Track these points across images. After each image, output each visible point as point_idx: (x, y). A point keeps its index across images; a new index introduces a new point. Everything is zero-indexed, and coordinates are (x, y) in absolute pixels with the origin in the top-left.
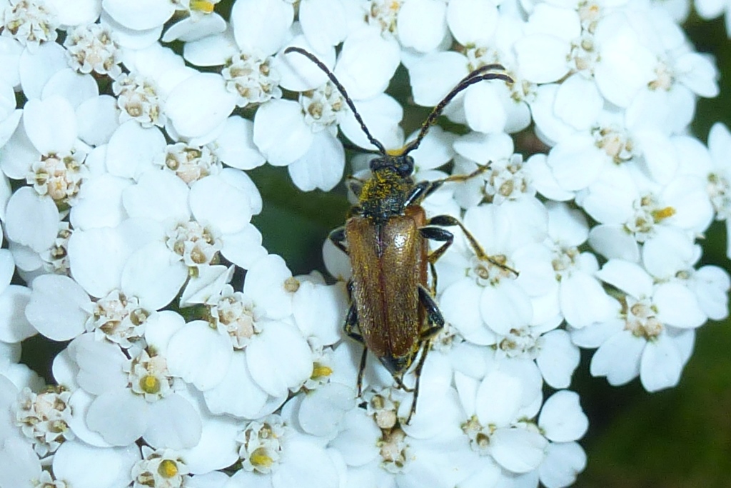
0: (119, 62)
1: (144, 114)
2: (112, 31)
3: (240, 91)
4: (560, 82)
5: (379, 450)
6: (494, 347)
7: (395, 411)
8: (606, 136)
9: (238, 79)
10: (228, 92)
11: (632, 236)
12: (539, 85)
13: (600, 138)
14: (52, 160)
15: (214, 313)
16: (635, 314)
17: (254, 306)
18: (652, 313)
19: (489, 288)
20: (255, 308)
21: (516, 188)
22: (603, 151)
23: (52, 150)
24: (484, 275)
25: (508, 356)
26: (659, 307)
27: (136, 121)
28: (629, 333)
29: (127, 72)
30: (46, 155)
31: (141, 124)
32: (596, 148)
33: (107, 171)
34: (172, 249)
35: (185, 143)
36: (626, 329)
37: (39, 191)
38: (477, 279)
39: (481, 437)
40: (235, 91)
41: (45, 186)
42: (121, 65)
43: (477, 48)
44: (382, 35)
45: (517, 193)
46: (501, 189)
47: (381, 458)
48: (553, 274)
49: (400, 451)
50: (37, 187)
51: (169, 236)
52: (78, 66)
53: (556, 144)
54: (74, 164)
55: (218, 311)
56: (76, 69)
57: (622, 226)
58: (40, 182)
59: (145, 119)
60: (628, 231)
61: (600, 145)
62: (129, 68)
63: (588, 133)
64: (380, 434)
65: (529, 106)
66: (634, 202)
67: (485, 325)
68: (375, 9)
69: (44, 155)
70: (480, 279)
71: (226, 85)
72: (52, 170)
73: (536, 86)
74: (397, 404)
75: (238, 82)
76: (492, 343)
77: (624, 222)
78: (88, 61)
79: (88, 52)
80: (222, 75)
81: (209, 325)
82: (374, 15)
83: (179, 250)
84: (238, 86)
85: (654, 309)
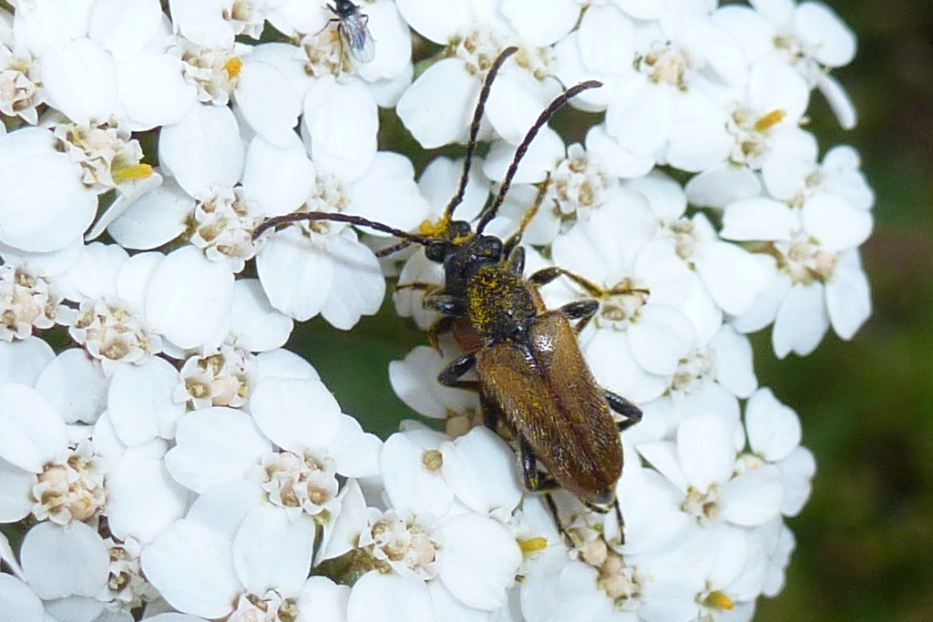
0: (61, 300)
1: (130, 348)
2: (26, 264)
3: (227, 253)
4: (576, 28)
5: (604, 592)
6: (667, 393)
7: (602, 537)
8: (657, 64)
9: (219, 240)
10: (211, 261)
11: (745, 168)
12: (553, 45)
13: (651, 70)
14: (52, 473)
15: (378, 554)
16: (796, 259)
17: (415, 516)
18: (813, 249)
19: (632, 328)
20: (417, 519)
21: (597, 189)
22: (663, 85)
23: (44, 460)
24: (619, 315)
25: (686, 393)
26: (818, 237)
27: (125, 363)
28: (799, 286)
29: (75, 305)
30: (41, 471)
31: (133, 364)
32: (653, 86)
33: (126, 447)
34: (281, 505)
35: (196, 354)
36: (794, 284)
37: (59, 522)
38: (614, 326)
39: (707, 508)
40: (221, 256)
41: (65, 511)
42: (65, 302)
43: (464, 40)
44: (338, 82)
45: (601, 195)
46: (580, 199)
47: (610, 601)
48: (684, 266)
49: (630, 579)
50: (54, 519)
51: (269, 491)
52: (10, 334)
53: (607, 106)
54: (82, 461)
55: (382, 548)
56: (10, 339)
57: (727, 164)
58: (55, 510)
59: (136, 355)
60: (737, 164)
61: (655, 79)
62: (76, 300)
63: (633, 71)
64: (596, 573)
65: (555, 78)
66: (727, 126)
67: (648, 374)
68: (312, 52)
69: (39, 472)
70: (618, 324)
71: (205, 254)
72: (62, 487)
73: (550, 49)
74: (599, 528)
75: (218, 244)
76: (663, 390)
77: (726, 156)
78: (22, 320)
79: (17, 309)
80: (192, 244)
81: (381, 572)
82: (313, 61)
83: (289, 500)
84: (219, 249)
85: (813, 241)
